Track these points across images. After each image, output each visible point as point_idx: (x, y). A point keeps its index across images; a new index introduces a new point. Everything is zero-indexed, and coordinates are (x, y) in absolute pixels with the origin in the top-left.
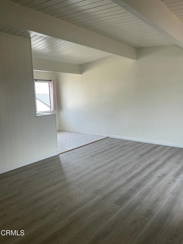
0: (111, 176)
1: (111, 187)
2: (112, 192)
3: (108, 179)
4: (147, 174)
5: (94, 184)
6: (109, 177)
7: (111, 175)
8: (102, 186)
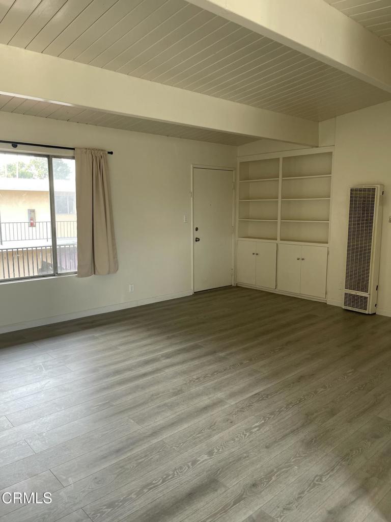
0: (185, 382)
1: (197, 363)
2: (199, 357)
3: (195, 377)
4: (113, 378)
5: (225, 370)
6: (190, 381)
7: (186, 384)
8: (211, 367)
